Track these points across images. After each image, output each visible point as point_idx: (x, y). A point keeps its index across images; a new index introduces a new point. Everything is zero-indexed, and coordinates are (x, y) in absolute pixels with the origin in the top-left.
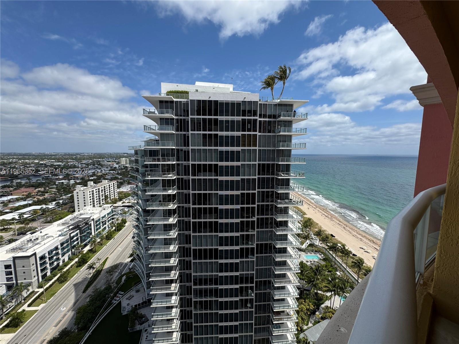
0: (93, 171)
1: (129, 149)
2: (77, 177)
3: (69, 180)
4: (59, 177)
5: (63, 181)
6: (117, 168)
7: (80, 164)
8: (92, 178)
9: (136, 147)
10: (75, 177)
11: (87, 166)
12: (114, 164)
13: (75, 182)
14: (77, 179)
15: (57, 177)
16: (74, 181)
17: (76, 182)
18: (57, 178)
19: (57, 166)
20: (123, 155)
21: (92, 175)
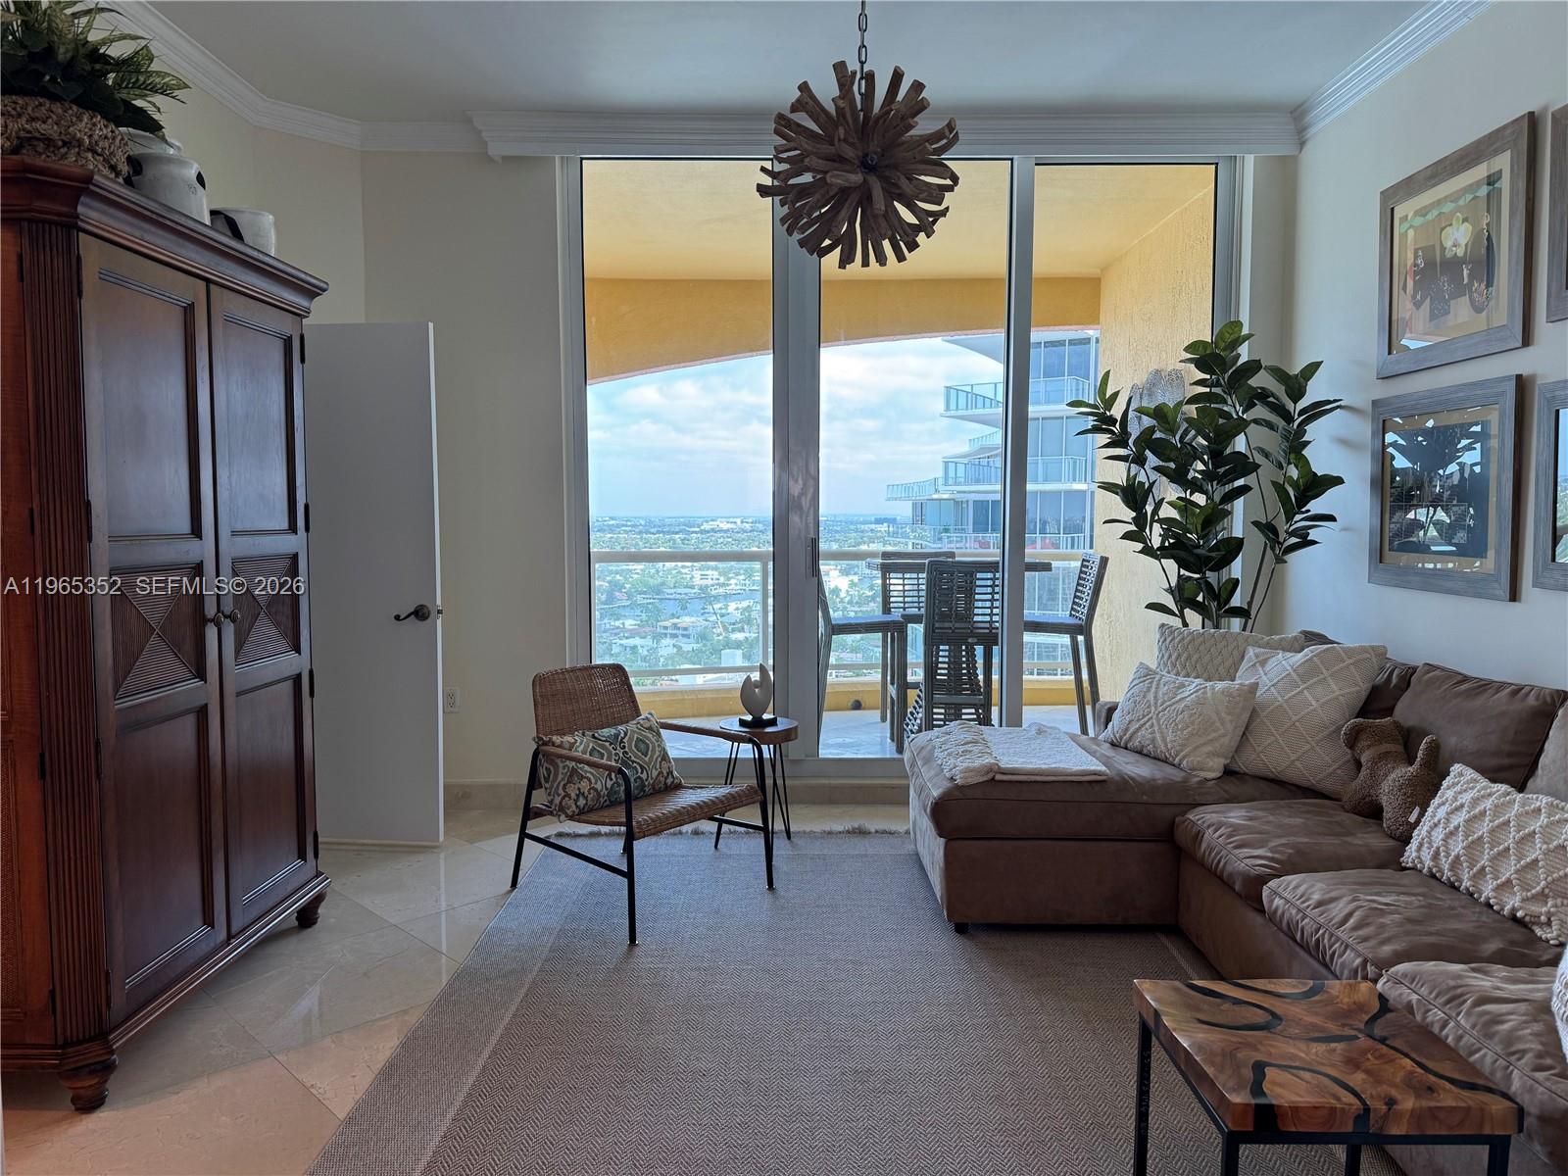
0: (745, 604)
1: (888, 499)
2: (685, 629)
3: (657, 637)
4: (623, 624)
5: (636, 641)
6: (843, 595)
7: (700, 569)
8: (740, 636)
9: (920, 485)
10: (679, 629)
11: (722, 580)
12: (831, 573)
13: (675, 650)
14: (683, 636)
15: (617, 623)
16: (674, 646)
17: (680, 648)
18: (618, 628)
19: (618, 577)
20: (873, 526)
21: (741, 621)
